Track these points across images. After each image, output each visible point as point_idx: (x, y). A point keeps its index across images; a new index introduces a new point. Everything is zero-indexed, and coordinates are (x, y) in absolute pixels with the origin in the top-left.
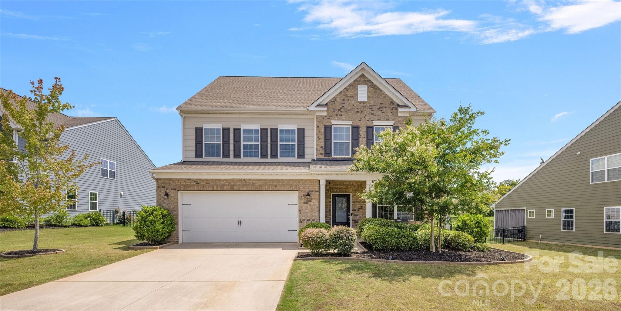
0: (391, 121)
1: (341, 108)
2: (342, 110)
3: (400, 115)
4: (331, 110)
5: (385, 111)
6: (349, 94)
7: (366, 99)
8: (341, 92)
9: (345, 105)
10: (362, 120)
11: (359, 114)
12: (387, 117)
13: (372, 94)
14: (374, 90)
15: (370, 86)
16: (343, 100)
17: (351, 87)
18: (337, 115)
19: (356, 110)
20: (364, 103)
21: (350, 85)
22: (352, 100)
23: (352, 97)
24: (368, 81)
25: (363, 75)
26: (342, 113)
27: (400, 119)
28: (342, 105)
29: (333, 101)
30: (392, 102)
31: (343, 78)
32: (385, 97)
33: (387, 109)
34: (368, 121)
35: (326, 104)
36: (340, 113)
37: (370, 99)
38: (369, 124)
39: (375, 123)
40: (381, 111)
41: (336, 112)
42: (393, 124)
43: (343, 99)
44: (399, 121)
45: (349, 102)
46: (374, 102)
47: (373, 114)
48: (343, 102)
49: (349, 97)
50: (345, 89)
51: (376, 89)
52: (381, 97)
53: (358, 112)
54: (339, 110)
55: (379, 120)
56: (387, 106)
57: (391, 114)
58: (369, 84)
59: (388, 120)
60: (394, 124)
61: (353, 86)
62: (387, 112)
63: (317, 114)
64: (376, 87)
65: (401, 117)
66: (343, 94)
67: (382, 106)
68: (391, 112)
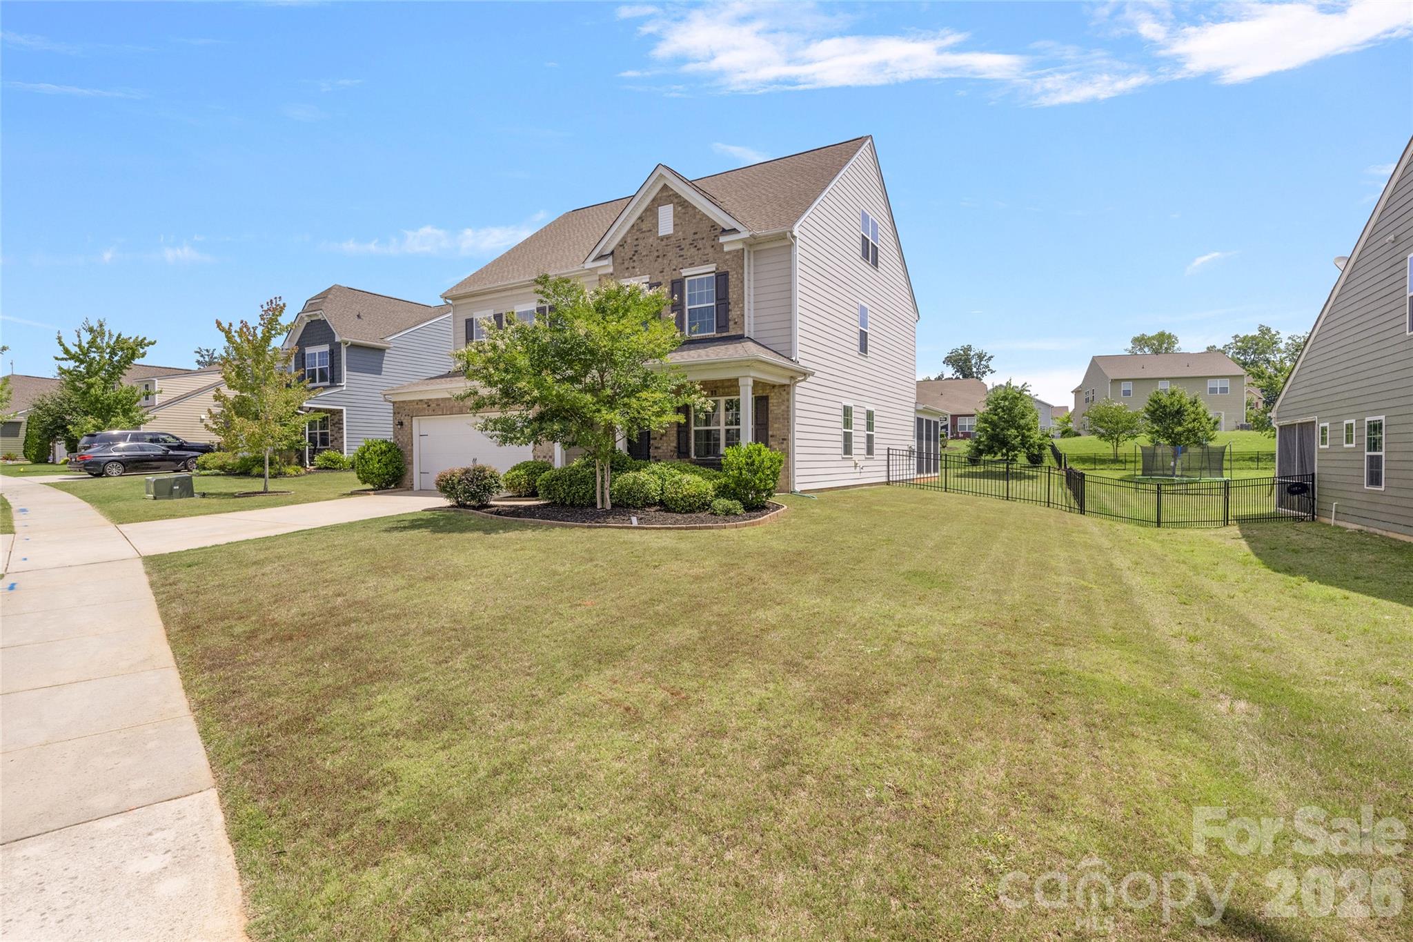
0: (712, 263)
1: (634, 255)
2: (635, 258)
3: (726, 249)
4: (620, 261)
5: (701, 246)
6: (645, 227)
7: (671, 231)
8: (633, 226)
9: (639, 248)
10: (665, 271)
11: (660, 260)
12: (705, 258)
13: (680, 218)
14: (683, 211)
15: (677, 203)
16: (637, 239)
17: (648, 213)
18: (628, 268)
19: (656, 254)
20: (668, 237)
21: (646, 210)
22: (649, 237)
23: (650, 231)
24: (673, 195)
25: (665, 186)
26: (635, 264)
27: (727, 257)
28: (635, 249)
29: (622, 245)
30: (712, 227)
31: (634, 196)
32: (701, 219)
33: (704, 241)
34: (675, 270)
35: (612, 253)
36: (632, 264)
37: (679, 228)
38: (676, 276)
39: (685, 272)
40: (696, 246)
41: (626, 265)
42: (714, 269)
43: (635, 237)
44: (725, 261)
45: (645, 241)
46: (684, 232)
47: (682, 256)
48: (635, 243)
49: (645, 232)
50: (639, 218)
51: (687, 206)
52: (694, 221)
53: (658, 257)
54: (631, 259)
55: (692, 265)
56: (704, 235)
57: (711, 250)
58: (676, 201)
59: (706, 262)
60: (717, 269)
61: (651, 211)
62: (705, 248)
63: (599, 273)
64: (686, 204)
65: (729, 253)
66: (635, 228)
67: (696, 237)
68: (713, 246)
